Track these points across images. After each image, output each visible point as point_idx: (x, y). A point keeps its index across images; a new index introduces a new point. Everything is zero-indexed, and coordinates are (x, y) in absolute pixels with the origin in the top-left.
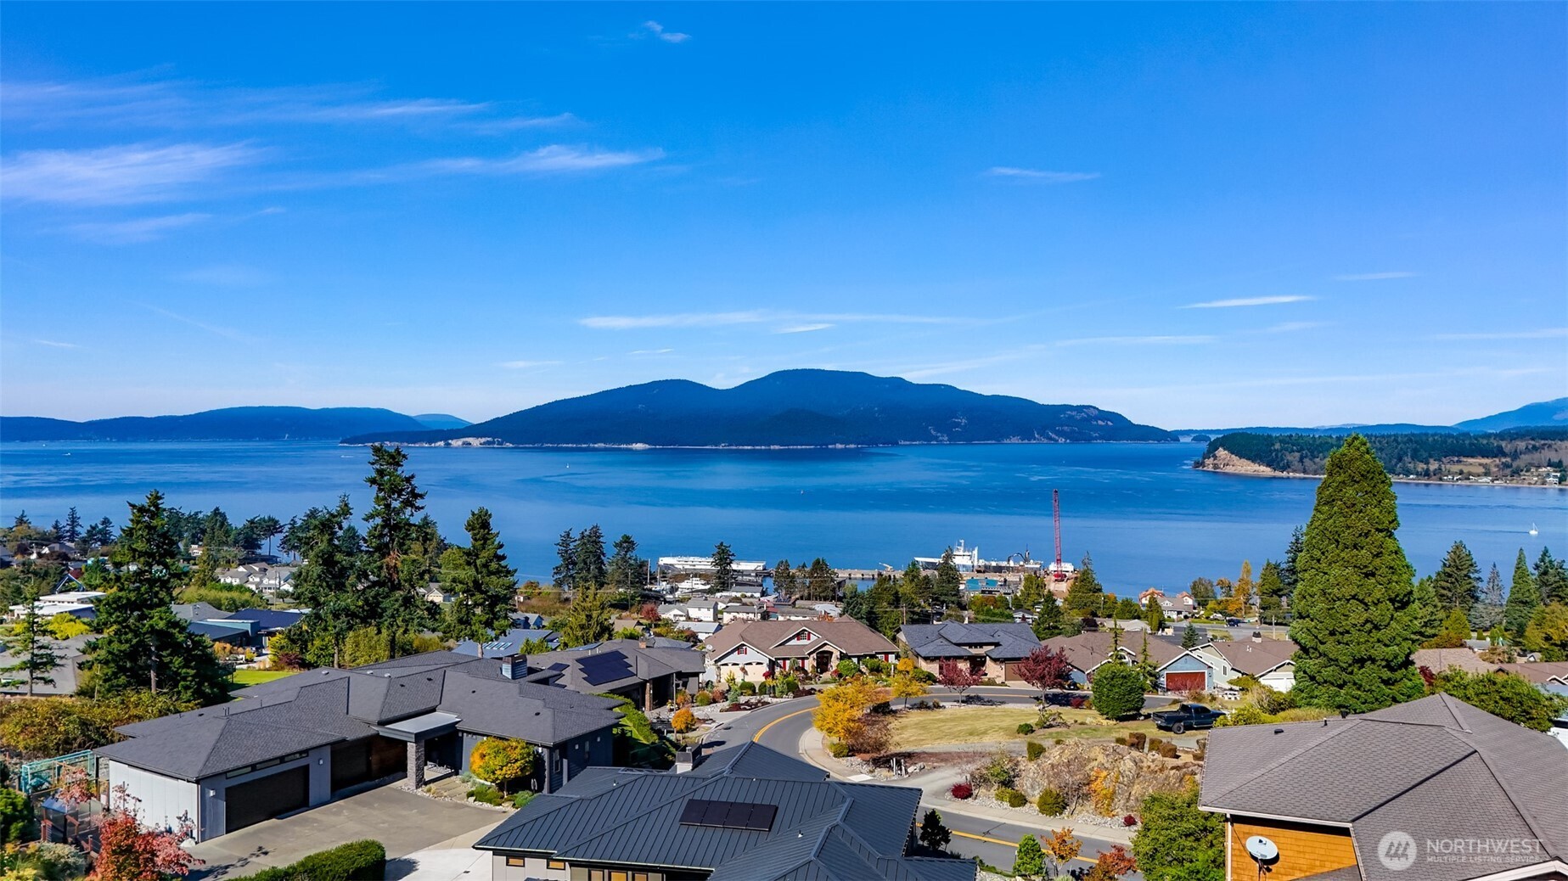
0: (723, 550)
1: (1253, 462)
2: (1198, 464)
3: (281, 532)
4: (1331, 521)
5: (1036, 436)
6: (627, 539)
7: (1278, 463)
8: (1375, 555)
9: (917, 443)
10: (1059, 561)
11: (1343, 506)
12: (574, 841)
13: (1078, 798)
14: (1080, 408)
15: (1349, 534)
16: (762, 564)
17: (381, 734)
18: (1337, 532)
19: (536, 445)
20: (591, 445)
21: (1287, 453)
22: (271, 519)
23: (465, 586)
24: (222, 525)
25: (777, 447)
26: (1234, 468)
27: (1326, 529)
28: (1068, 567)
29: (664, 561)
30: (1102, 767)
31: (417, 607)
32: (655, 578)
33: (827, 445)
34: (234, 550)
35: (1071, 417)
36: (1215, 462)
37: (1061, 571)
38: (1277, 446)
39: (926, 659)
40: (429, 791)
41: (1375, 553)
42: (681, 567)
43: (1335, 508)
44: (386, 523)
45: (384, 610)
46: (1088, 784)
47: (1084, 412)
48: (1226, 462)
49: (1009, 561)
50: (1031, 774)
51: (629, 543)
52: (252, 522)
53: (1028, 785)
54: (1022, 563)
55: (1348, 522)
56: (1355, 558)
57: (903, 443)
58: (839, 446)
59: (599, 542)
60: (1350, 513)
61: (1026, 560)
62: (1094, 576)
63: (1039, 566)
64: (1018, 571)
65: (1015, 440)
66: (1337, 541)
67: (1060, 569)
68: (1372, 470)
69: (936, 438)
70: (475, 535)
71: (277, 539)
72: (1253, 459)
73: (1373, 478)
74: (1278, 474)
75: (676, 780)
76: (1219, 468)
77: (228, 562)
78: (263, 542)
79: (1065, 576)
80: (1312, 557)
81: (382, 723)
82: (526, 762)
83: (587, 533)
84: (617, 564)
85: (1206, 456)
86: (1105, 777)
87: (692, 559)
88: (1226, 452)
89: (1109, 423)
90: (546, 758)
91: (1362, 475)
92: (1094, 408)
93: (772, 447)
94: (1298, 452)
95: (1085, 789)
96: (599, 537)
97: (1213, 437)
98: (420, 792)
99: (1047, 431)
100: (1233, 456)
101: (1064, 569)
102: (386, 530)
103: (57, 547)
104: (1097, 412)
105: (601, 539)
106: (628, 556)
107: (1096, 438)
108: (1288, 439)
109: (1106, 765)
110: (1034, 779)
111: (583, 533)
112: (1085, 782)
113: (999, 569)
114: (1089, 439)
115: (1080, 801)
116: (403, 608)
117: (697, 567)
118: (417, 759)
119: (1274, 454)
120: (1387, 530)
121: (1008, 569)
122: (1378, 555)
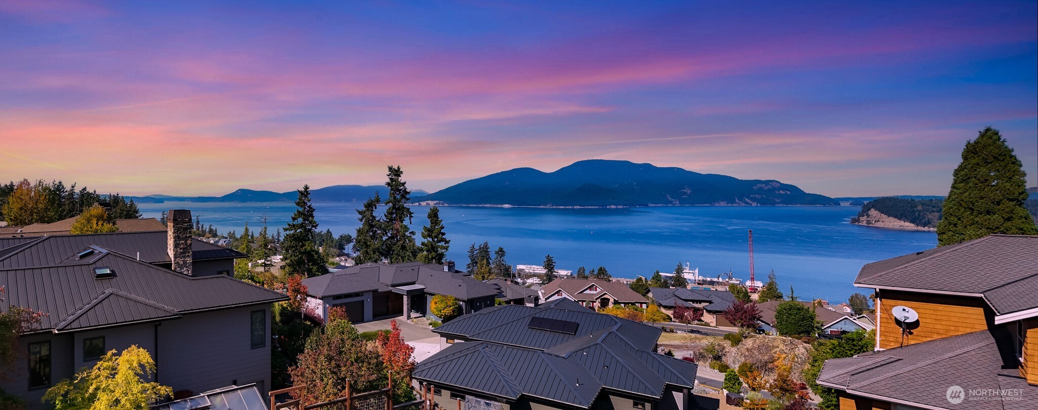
0: (549, 259)
1: (899, 219)
2: (854, 221)
3: (352, 242)
4: (967, 194)
5: (737, 201)
6: (501, 250)
7: (920, 220)
8: (1006, 219)
9: (660, 205)
10: (752, 279)
11: (977, 182)
12: (477, 332)
13: (766, 371)
14: (767, 182)
15: (982, 203)
16: (570, 272)
17: (393, 291)
18: (972, 202)
19: (458, 205)
20: (484, 205)
21: (928, 213)
22: (349, 235)
23: (427, 248)
24: (330, 237)
25: (578, 207)
26: (883, 224)
27: (962, 200)
28: (759, 284)
29: (520, 267)
30: (782, 351)
31: (407, 251)
32: (515, 276)
33: (606, 206)
34: (335, 250)
35: (761, 188)
36: (868, 219)
37: (754, 286)
38: (920, 208)
39: (665, 307)
40: (413, 321)
41: (1006, 217)
42: (527, 271)
43: (971, 184)
44: (394, 207)
45: (394, 251)
46: (772, 362)
47: (770, 185)
48: (877, 219)
49: (719, 278)
50: (733, 354)
51: (502, 252)
52: (341, 236)
53: (731, 361)
54: (727, 280)
55: (982, 194)
56: (988, 221)
57: (651, 205)
58: (613, 207)
59: (488, 251)
60: (983, 187)
61: (730, 278)
62: (777, 287)
63: (738, 282)
64: (725, 285)
65: (722, 204)
66: (972, 210)
67: (753, 285)
68: (1004, 153)
69: (671, 202)
70: (431, 220)
71: (351, 245)
72: (899, 217)
73: (1004, 159)
74: (920, 228)
75: (526, 308)
76: (872, 223)
77: (333, 256)
78: (346, 247)
79: (757, 290)
80: (949, 222)
81: (394, 286)
82: (455, 308)
83: (482, 246)
84: (496, 264)
85: (862, 215)
86: (785, 358)
87: (533, 266)
88: (877, 212)
89: (788, 193)
90: (464, 308)
91: (995, 158)
92: (777, 182)
93: (575, 207)
94: (938, 212)
95: (770, 365)
96: (487, 249)
97: (866, 202)
98: (409, 321)
99: (744, 198)
100: (883, 215)
101: (756, 285)
102: (394, 211)
103: (273, 245)
104: (779, 185)
105: (489, 250)
106: (502, 259)
107: (778, 203)
108: (928, 203)
109: (786, 351)
110: (735, 358)
111: (480, 246)
112: (771, 361)
113: (712, 283)
114: (774, 204)
115: (767, 373)
116: (401, 251)
117: (536, 272)
118: (408, 308)
119: (917, 214)
120: (1018, 201)
121: (718, 283)
122: (1009, 219)
